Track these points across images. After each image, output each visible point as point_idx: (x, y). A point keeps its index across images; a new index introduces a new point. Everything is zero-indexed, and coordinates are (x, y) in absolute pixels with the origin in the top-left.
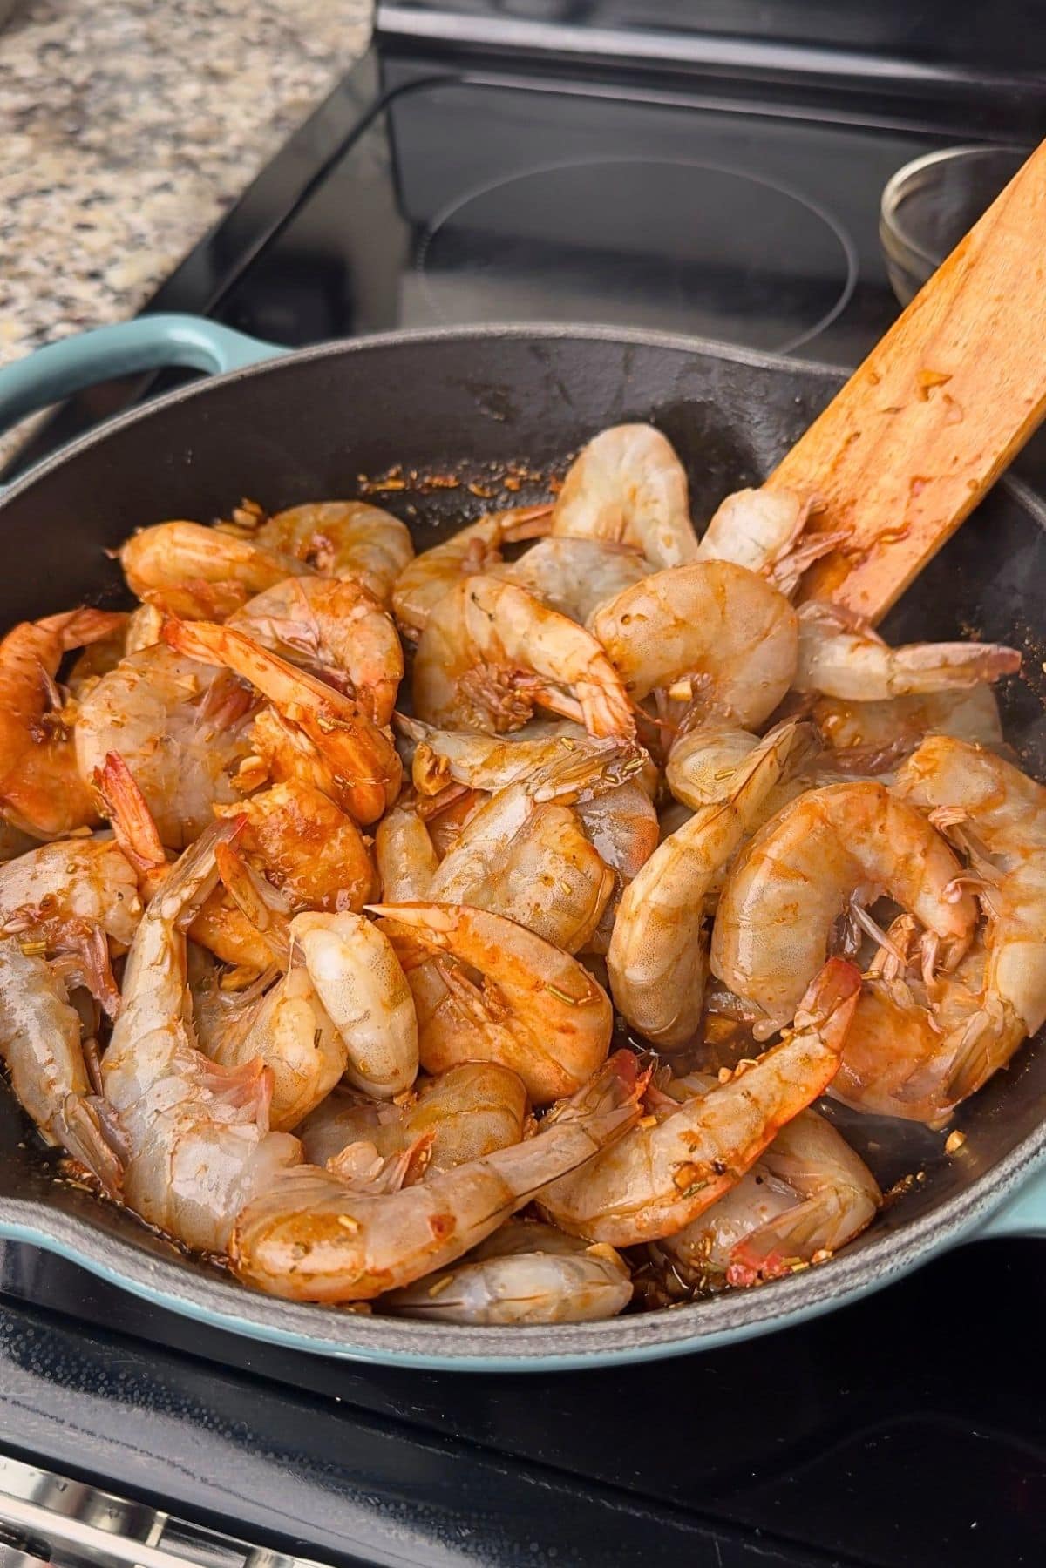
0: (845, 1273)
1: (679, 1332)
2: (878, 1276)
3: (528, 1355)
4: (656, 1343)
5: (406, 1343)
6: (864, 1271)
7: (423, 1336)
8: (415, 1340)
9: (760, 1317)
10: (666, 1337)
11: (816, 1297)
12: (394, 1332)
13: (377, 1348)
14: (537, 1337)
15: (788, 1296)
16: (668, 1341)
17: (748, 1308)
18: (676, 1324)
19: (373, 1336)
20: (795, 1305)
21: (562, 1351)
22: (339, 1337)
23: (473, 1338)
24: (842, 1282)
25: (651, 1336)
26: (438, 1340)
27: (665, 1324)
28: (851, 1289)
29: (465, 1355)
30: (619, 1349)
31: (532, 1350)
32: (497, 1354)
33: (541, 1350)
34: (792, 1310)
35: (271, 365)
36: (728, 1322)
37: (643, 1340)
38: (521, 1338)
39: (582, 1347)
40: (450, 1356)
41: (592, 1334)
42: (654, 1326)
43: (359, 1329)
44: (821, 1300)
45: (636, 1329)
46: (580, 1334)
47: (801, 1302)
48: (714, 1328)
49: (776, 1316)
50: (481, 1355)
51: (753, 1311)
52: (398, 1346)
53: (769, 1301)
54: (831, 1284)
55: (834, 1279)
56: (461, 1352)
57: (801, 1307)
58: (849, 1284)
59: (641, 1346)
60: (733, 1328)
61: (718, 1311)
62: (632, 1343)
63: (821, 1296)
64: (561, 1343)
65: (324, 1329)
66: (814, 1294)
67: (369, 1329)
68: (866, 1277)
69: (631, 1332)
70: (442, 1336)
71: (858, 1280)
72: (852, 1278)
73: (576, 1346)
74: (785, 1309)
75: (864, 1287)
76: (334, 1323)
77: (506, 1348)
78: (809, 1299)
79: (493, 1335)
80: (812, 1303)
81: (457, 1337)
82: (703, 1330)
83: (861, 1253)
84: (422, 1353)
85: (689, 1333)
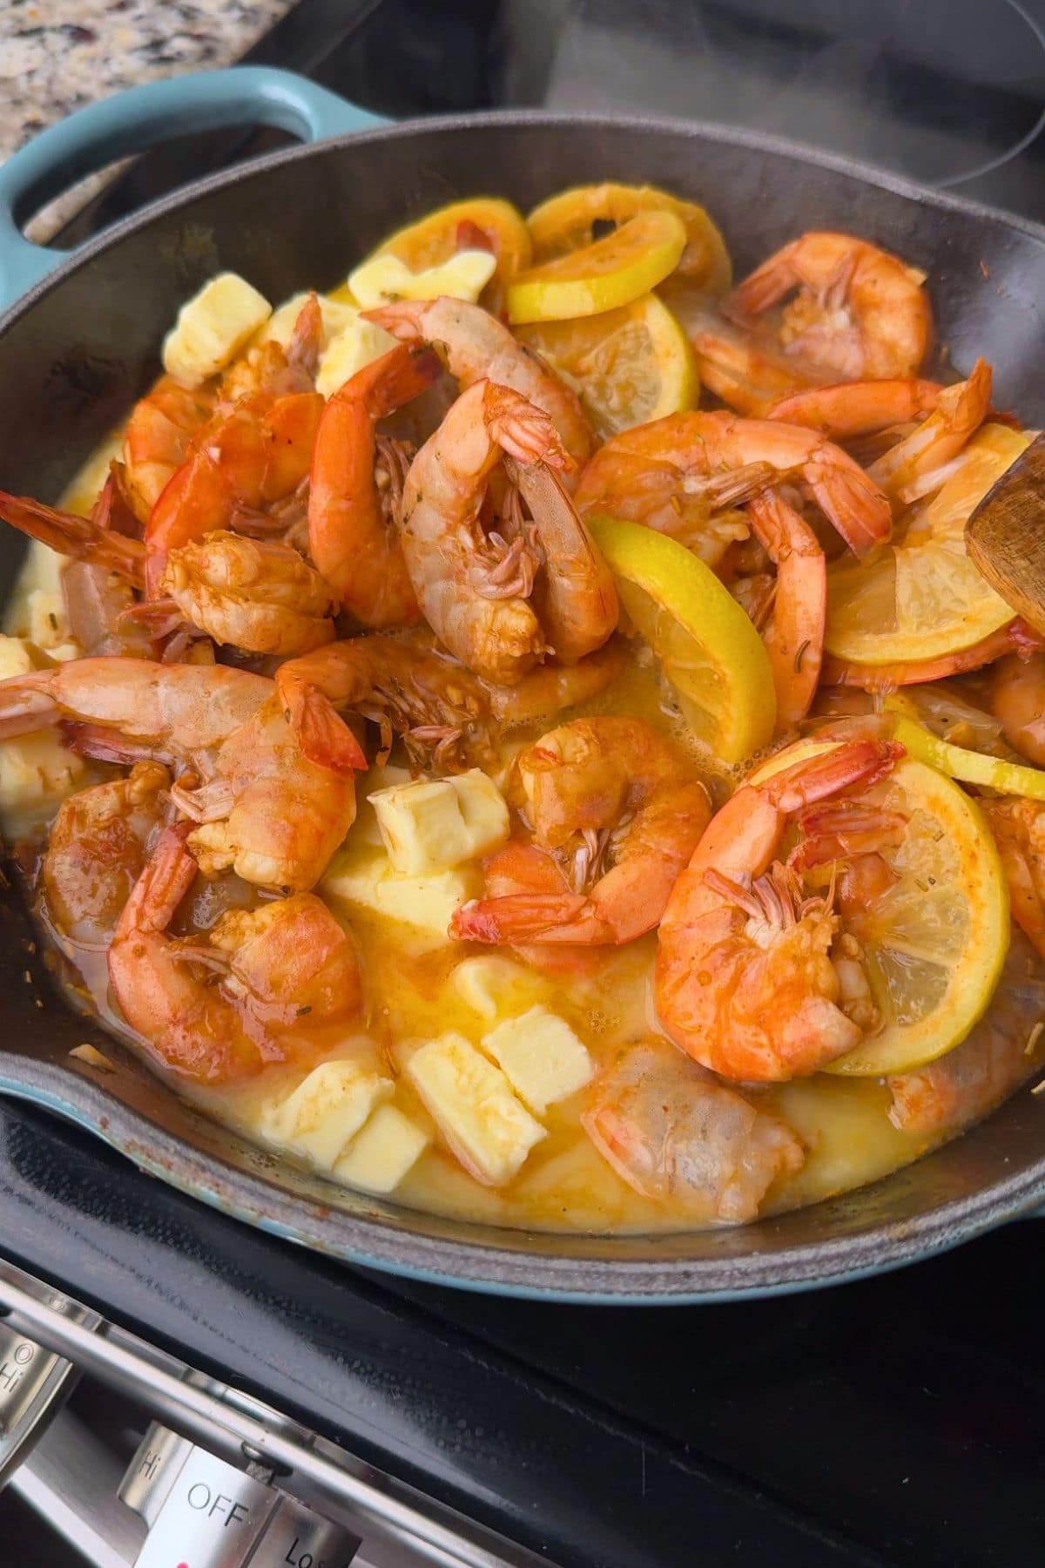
0: (892, 1241)
1: (712, 1283)
2: (925, 1249)
3: (552, 1288)
4: (687, 1292)
5: (429, 1261)
6: (913, 1241)
7: (448, 1255)
8: (439, 1259)
9: (798, 1276)
10: (698, 1286)
11: (858, 1264)
12: (418, 1248)
13: (398, 1261)
14: (564, 1270)
15: (829, 1259)
16: (700, 1292)
17: (786, 1266)
18: (710, 1275)
19: (396, 1249)
20: (836, 1269)
21: (588, 1288)
22: (360, 1245)
23: (498, 1264)
24: (886, 1251)
25: (682, 1284)
26: (462, 1262)
27: (699, 1273)
28: (895, 1259)
29: (488, 1280)
30: (648, 1293)
31: (558, 1284)
32: (520, 1283)
33: (566, 1284)
34: (832, 1274)
35: (368, 137)
36: (764, 1278)
37: (674, 1287)
38: (547, 1270)
39: (613, 1287)
40: (473, 1279)
41: (622, 1275)
42: (687, 1275)
43: (382, 1240)
44: (863, 1267)
45: (668, 1275)
46: (608, 1274)
47: (843, 1267)
48: (748, 1283)
49: (814, 1278)
50: (504, 1282)
51: (791, 1270)
52: (420, 1262)
53: (809, 1262)
54: (876, 1252)
55: (880, 1246)
56: (484, 1276)
57: (842, 1272)
58: (895, 1253)
59: (671, 1293)
60: (768, 1285)
61: (755, 1267)
62: (662, 1288)
63: (864, 1263)
64: (588, 1280)
65: (345, 1235)
66: (857, 1260)
67: (391, 1242)
68: (913, 1248)
69: (662, 1278)
70: (467, 1258)
71: (904, 1250)
72: (899, 1248)
73: (603, 1285)
74: (824, 1273)
75: (910, 1258)
76: (356, 1231)
77: (532, 1278)
78: (851, 1264)
79: (519, 1262)
80: (852, 1269)
81: (481, 1261)
82: (737, 1283)
83: (911, 1222)
84: (444, 1273)
85: (722, 1285)
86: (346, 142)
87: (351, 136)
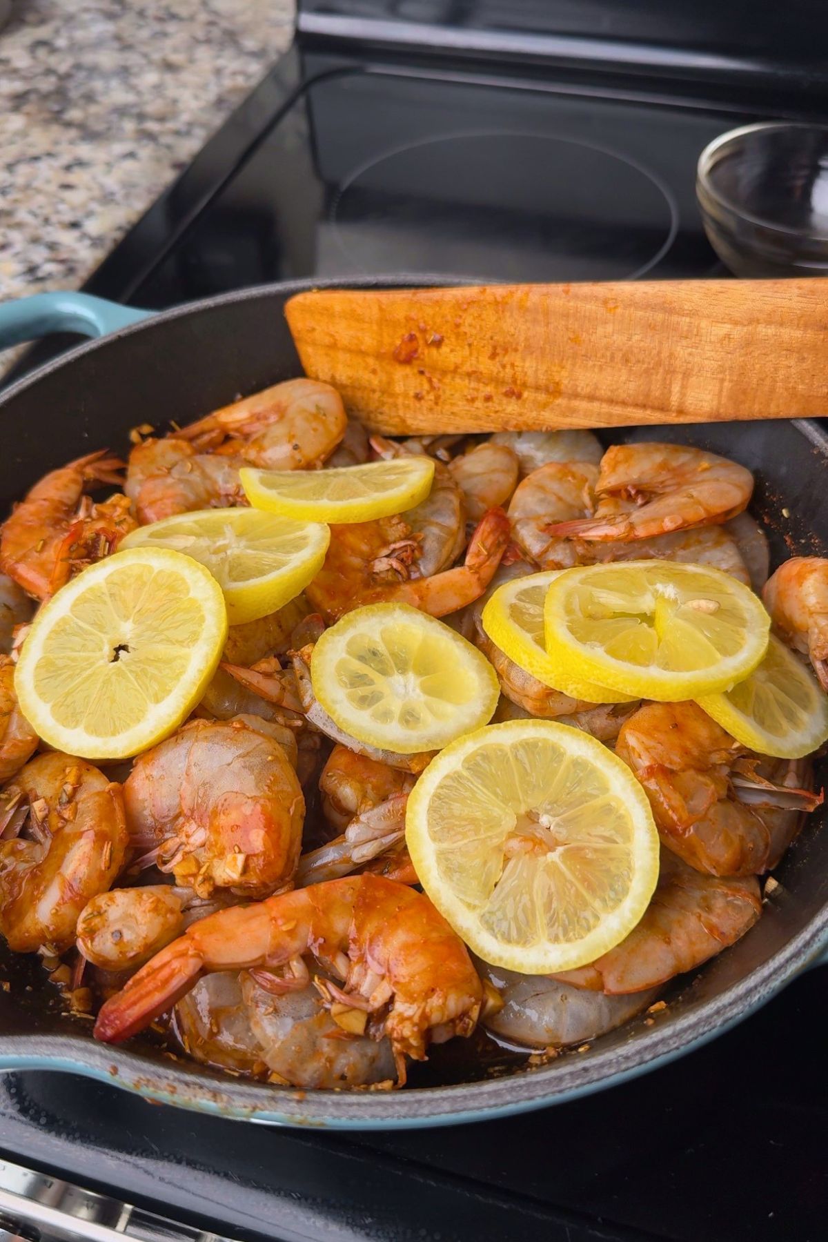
0: (725, 1007)
1: (606, 1071)
2: (750, 1006)
3: (490, 1107)
4: (589, 1082)
5: (391, 1111)
6: (739, 1002)
7: (403, 1103)
8: (397, 1108)
9: (665, 1050)
10: (595, 1076)
11: (706, 1029)
12: (379, 1103)
13: (367, 1117)
14: (495, 1091)
15: (684, 1030)
16: (598, 1080)
17: (655, 1045)
18: (602, 1066)
19: (363, 1108)
20: (691, 1037)
21: (515, 1100)
22: (336, 1113)
23: (444, 1099)
24: (723, 1014)
25: (584, 1077)
26: (416, 1105)
27: (594, 1066)
28: (731, 1018)
29: (440, 1113)
30: (560, 1091)
31: (492, 1102)
32: (464, 1110)
33: (499, 1101)
34: (689, 1042)
36: (642, 1058)
37: (578, 1082)
38: (481, 1094)
39: (532, 1094)
40: (427, 1116)
41: (538, 1082)
42: (585, 1070)
43: (350, 1105)
44: (710, 1030)
45: (571, 1074)
46: (528, 1085)
47: (695, 1035)
48: (631, 1064)
49: (677, 1048)
50: (452, 1112)
51: (660, 1046)
52: (384, 1114)
53: (671, 1037)
54: (715, 1017)
55: (718, 1012)
56: (436, 1111)
57: (696, 1038)
58: (729, 1015)
59: (577, 1087)
60: (646, 1062)
61: (633, 1050)
62: (569, 1085)
63: (709, 1027)
64: (514, 1094)
65: (322, 1108)
66: (704, 1026)
67: (359, 1104)
68: (741, 1007)
69: (567, 1077)
70: (419, 1102)
71: (735, 1011)
72: (731, 1010)
73: (526, 1094)
74: (684, 1042)
75: (741, 1015)
76: (330, 1103)
77: (472, 1104)
78: (701, 1030)
79: (459, 1094)
80: (703, 1034)
81: (430, 1101)
82: (624, 1066)
83: (734, 989)
84: (404, 1117)
85: (613, 1071)
86: (126, 331)
87: (129, 327)
